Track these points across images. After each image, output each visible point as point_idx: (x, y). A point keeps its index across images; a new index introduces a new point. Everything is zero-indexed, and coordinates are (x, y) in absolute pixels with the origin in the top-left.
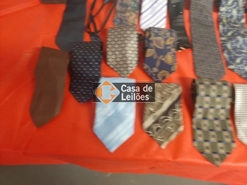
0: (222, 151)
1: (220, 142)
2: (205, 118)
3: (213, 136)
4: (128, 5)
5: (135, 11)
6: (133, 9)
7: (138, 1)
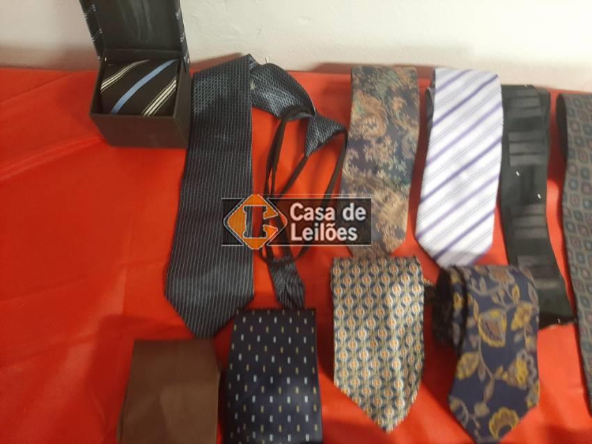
4: (381, 165)
5: (400, 185)
6: (392, 179)
7: (410, 156)
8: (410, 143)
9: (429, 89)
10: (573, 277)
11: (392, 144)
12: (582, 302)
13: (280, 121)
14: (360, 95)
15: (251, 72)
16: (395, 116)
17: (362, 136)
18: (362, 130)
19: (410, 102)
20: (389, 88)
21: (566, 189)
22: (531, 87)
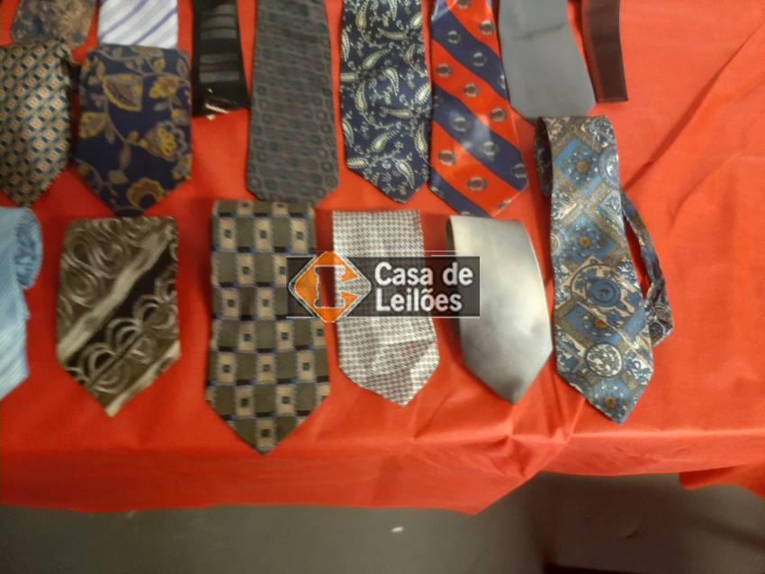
0: (286, 409)
1: (282, 382)
2: (246, 317)
3: (266, 368)
10: (255, 70)
12: (258, 91)
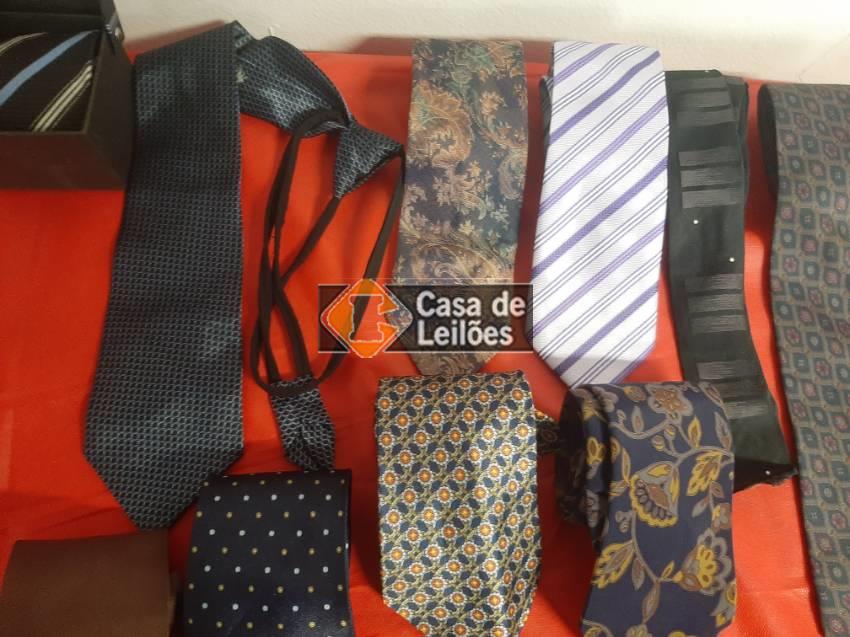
4: (464, 212)
5: (497, 246)
6: (485, 236)
7: (513, 195)
8: (513, 173)
9: (545, 78)
10: (790, 396)
11: (482, 174)
12: (805, 439)
13: (290, 137)
14: (425, 89)
15: (239, 52)
16: (485, 126)
17: (429, 160)
18: (429, 150)
19: (511, 101)
20: (475, 76)
21: (777, 246)
22: (715, 74)
